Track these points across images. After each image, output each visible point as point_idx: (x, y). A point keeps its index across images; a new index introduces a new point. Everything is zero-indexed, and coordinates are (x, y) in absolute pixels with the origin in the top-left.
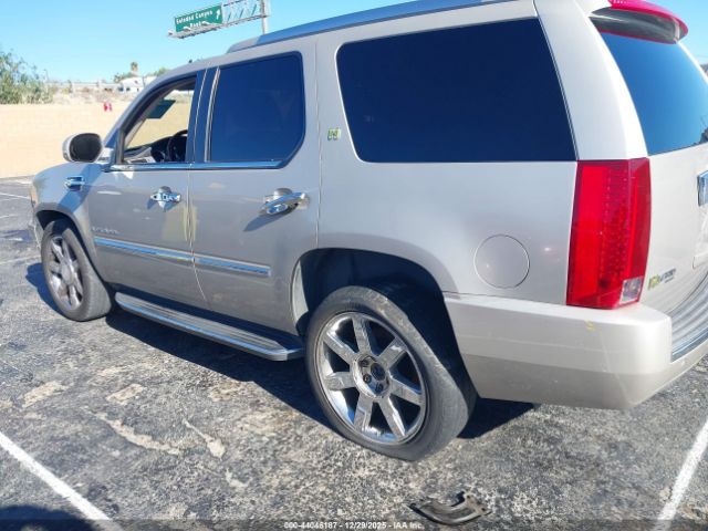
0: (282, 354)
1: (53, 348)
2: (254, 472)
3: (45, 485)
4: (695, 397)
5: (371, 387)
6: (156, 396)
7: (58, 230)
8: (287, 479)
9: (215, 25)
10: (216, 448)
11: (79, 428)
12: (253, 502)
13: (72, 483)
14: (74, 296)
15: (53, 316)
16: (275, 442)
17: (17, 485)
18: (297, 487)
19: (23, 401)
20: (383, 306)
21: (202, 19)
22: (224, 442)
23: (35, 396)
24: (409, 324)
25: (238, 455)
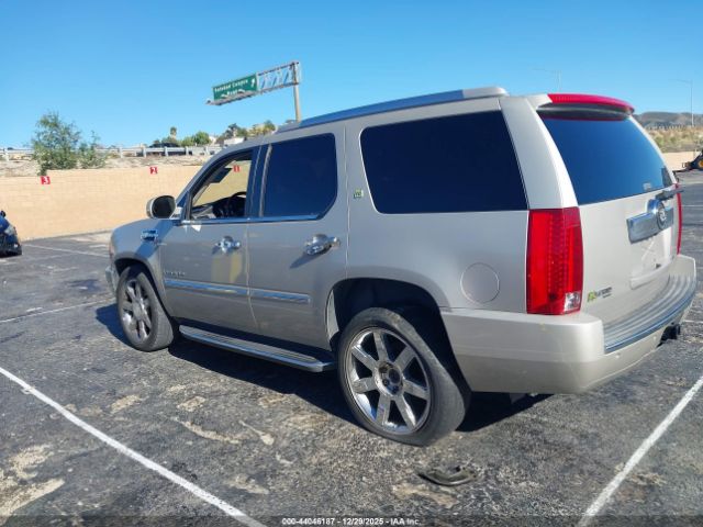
0: (319, 366)
1: (129, 370)
2: (298, 454)
3: (138, 463)
4: (661, 402)
5: (389, 389)
6: (216, 405)
7: (133, 274)
8: (323, 459)
9: (250, 92)
10: (267, 440)
11: (158, 426)
12: (298, 473)
13: (160, 462)
14: (143, 330)
15: (124, 348)
16: (314, 435)
17: (116, 463)
18: (331, 463)
19: (111, 409)
20: (396, 320)
21: (238, 87)
22: (273, 435)
23: (119, 405)
24: (416, 334)
25: (285, 443)
